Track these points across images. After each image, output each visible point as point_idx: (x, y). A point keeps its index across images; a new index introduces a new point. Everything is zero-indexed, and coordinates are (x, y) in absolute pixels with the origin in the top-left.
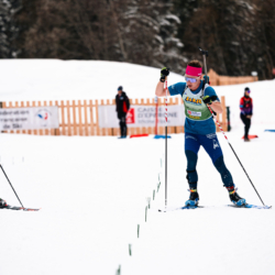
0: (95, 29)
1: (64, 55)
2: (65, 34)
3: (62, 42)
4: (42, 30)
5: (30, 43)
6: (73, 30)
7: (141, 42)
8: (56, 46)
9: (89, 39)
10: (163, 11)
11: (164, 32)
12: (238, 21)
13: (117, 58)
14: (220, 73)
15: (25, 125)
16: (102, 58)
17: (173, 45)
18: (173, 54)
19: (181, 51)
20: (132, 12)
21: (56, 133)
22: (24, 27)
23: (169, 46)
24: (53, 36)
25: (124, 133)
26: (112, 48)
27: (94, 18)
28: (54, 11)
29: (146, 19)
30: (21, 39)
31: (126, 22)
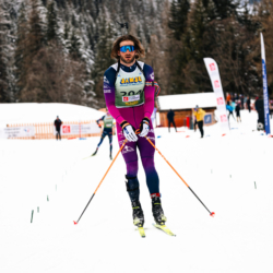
0: (54, 88)
1: (39, 101)
2: (40, 91)
3: (39, 94)
4: (29, 89)
5: (24, 96)
6: (44, 89)
7: (75, 94)
8: (36, 97)
9: (51, 93)
10: (86, 79)
11: (87, 89)
13: (62, 100)
15: (19, 135)
16: (57, 101)
17: (91, 95)
18: (91, 99)
19: (95, 97)
20: (71, 80)
21: (33, 138)
22: (21, 87)
23: (89, 95)
24: (34, 92)
25: (58, 137)
26: (62, 97)
27: (53, 83)
28: (35, 80)
29: (79, 83)
30: (20, 94)
31: (68, 85)
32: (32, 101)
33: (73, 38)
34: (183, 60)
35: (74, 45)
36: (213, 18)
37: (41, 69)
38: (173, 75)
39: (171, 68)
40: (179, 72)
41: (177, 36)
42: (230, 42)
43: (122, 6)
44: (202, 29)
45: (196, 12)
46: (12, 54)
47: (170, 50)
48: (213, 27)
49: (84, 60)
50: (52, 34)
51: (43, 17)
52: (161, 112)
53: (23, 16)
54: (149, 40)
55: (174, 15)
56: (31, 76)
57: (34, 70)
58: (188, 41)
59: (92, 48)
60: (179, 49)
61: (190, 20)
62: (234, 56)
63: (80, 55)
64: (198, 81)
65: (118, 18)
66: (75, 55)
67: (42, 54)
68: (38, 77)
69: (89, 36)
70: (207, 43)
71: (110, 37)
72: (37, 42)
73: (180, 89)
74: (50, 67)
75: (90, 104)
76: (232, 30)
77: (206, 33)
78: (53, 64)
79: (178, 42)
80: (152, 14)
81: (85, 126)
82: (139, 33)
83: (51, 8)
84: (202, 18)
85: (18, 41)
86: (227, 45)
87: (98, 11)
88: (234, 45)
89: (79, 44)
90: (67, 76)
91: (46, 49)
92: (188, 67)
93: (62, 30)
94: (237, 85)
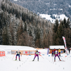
2: (22, 43)
4: (19, 42)
7: (30, 44)
9: (24, 44)
10: (33, 41)
11: (33, 43)
12: (41, 42)
13: (27, 46)
14: (39, 48)
16: (26, 46)
17: (34, 45)
18: (34, 46)
20: (29, 41)
26: (27, 45)
27: (25, 41)
28: (20, 40)
30: (17, 44)
31: (28, 42)
32: (20, 45)
33: (30, 31)
34: (56, 38)
35: (30, 33)
36: (64, 28)
37: (22, 38)
38: (54, 41)
39: (53, 39)
40: (55, 40)
41: (55, 32)
42: (68, 34)
43: (43, 24)
44: (61, 31)
45: (60, 26)
46: (16, 34)
47: (53, 35)
48: (64, 30)
49: (33, 36)
50: (25, 30)
51: (24, 26)
52: (50, 49)
53: (19, 25)
54: (48, 33)
55: (55, 27)
56: (20, 39)
57: (21, 38)
58: (58, 33)
59: (35, 34)
60: (55, 35)
61: (58, 28)
62: (69, 37)
63: (32, 35)
64: (60, 43)
65: (42, 27)
66: (31, 35)
67: (23, 35)
68: (21, 40)
69: (34, 31)
70: (62, 34)
71: (39, 31)
72: (22, 32)
73: (55, 44)
74: (24, 38)
75: (33, 47)
76: (68, 31)
77: (62, 31)
78: (25, 37)
79: (55, 33)
80: (50, 27)
81: (31, 52)
82: (46, 31)
83: (25, 24)
84: (61, 28)
85: (17, 31)
86: (67, 34)
87: (37, 25)
88: (69, 35)
89: (32, 33)
90: (28, 40)
91: (24, 33)
92: (57, 39)
93: (28, 29)
94: (69, 44)
